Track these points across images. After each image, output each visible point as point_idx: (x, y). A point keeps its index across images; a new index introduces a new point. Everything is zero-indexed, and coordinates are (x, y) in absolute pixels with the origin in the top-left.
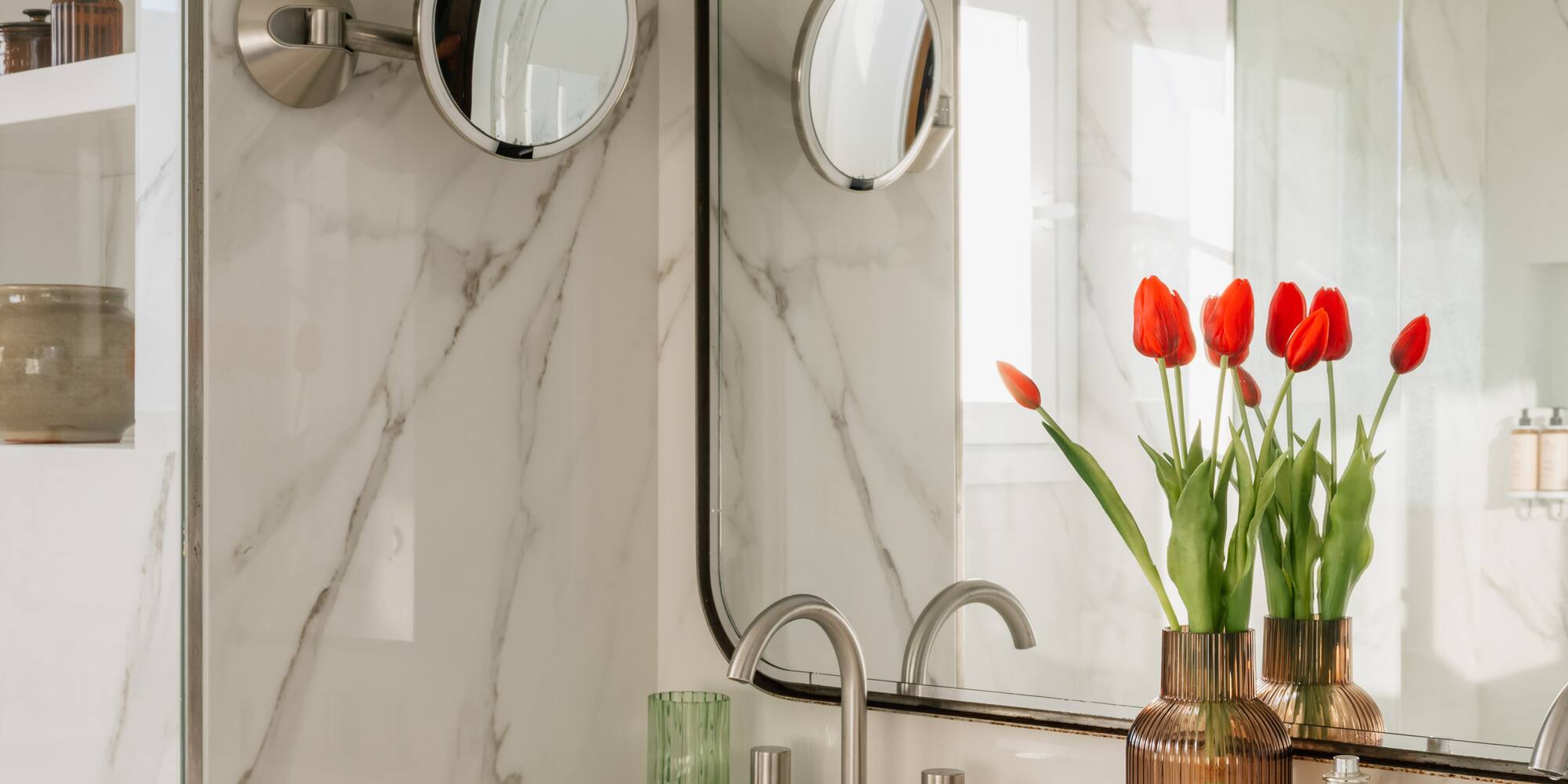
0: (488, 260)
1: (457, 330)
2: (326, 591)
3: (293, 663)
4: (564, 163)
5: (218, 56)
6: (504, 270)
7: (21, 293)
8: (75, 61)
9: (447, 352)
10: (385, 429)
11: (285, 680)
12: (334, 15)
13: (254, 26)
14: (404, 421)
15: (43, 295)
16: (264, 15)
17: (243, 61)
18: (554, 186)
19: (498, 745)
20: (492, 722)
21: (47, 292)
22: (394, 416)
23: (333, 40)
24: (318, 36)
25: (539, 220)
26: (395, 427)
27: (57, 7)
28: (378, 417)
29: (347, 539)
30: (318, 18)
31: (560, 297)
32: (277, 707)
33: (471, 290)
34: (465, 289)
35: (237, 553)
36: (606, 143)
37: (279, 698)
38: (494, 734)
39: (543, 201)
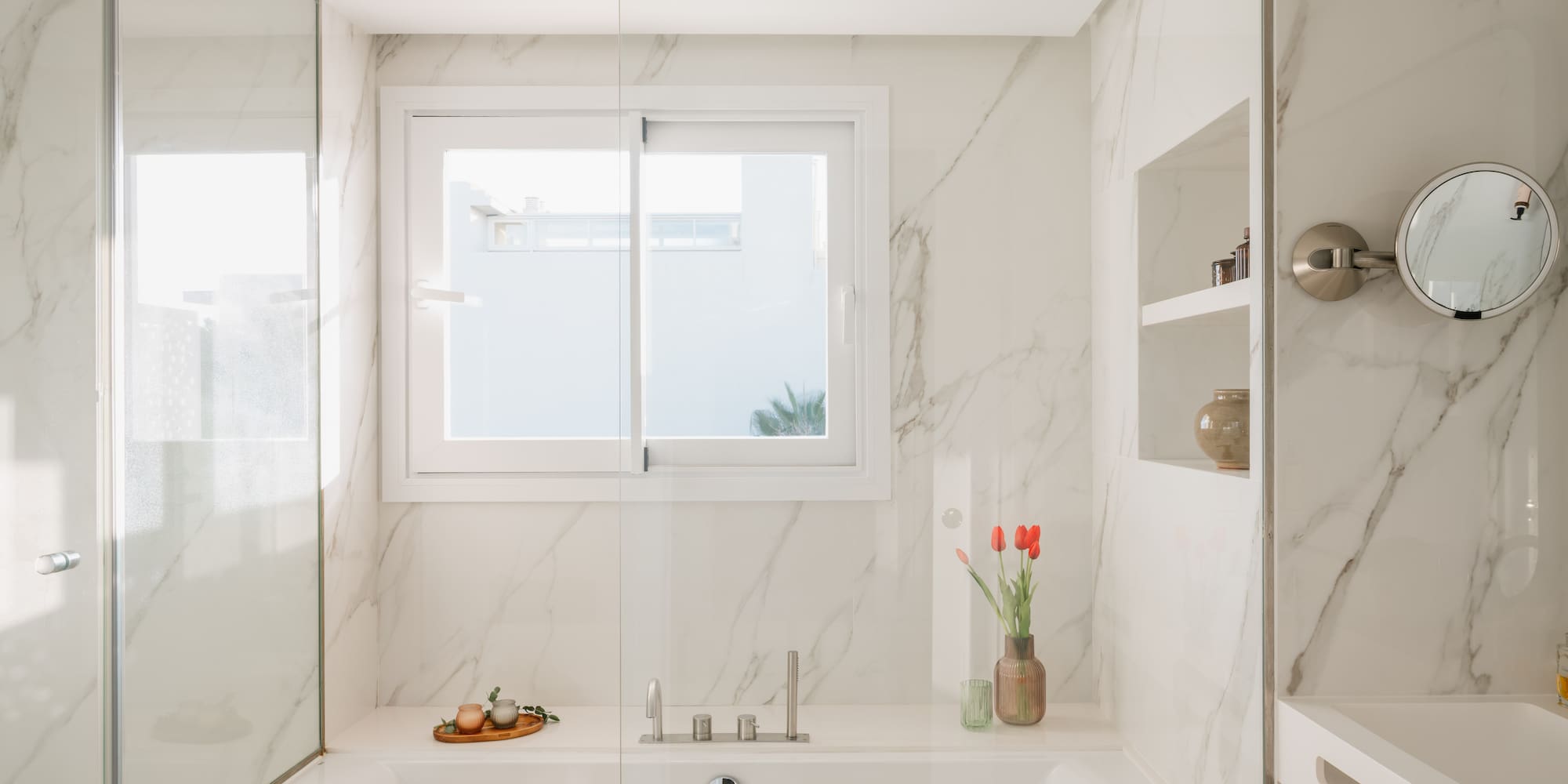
0: (1464, 376)
1: (1441, 417)
2: (1351, 560)
3: (1330, 598)
4: (1522, 315)
5: (1282, 278)
6: (1476, 380)
7: (1223, 395)
8: (1224, 282)
9: (1434, 430)
10: (1390, 474)
11: (1325, 607)
12: (1346, 251)
13: (1300, 260)
14: (1404, 468)
15: (1233, 396)
16: (1307, 254)
17: (1296, 280)
18: (1515, 330)
19: (1473, 656)
20: (1469, 642)
21: (1235, 394)
22: (1397, 466)
23: (1346, 264)
24: (1337, 263)
25: (1503, 350)
26: (1398, 472)
27: (1242, 251)
28: (1386, 466)
29: (1366, 533)
30: (1337, 253)
31: (1519, 395)
32: (1320, 621)
33: (1450, 394)
34: (1447, 393)
35: (1294, 538)
36: (1556, 301)
37: (1321, 616)
38: (1470, 650)
39: (1506, 339)
